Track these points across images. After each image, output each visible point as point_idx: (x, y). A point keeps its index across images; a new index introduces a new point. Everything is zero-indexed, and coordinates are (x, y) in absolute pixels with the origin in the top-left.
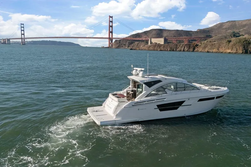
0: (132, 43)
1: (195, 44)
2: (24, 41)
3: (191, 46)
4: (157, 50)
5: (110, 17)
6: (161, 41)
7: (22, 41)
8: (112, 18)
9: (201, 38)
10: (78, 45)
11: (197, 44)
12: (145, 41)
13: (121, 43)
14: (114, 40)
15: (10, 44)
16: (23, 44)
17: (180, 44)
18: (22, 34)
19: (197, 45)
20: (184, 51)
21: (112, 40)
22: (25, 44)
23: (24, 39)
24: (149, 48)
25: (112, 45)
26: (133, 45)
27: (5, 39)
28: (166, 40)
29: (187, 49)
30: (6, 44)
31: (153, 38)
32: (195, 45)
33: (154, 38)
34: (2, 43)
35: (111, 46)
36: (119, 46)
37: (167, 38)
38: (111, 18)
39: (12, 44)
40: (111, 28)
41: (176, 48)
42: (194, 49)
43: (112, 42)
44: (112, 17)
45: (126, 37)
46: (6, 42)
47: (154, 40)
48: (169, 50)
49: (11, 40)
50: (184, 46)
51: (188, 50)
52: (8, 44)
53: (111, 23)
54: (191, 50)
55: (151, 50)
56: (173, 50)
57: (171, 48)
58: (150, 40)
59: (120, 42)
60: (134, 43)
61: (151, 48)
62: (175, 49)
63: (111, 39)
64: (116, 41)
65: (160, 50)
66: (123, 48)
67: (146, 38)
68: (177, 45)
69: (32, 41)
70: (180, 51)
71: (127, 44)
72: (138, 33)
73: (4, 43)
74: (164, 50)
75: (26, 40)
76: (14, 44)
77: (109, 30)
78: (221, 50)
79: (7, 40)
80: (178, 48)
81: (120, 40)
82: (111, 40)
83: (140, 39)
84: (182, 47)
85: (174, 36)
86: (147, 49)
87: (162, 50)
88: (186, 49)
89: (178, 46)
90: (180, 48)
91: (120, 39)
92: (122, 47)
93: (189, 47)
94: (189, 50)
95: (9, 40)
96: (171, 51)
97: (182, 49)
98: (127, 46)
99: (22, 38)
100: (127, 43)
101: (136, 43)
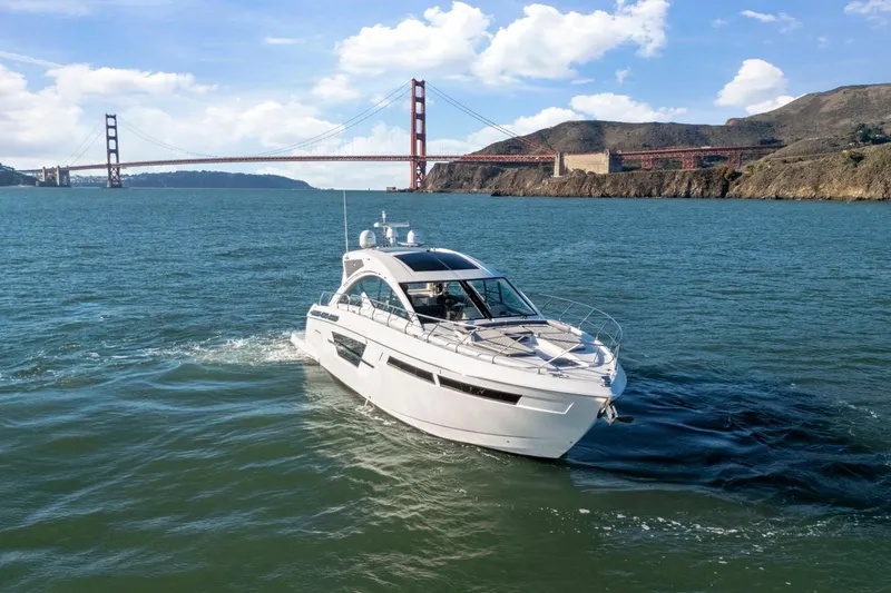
0: (494, 173)
1: (729, 172)
2: (118, 173)
3: (715, 178)
4: (590, 196)
5: (416, 83)
6: (598, 163)
7: (110, 173)
8: (423, 87)
9: (741, 149)
10: (302, 184)
11: (734, 172)
12: (541, 166)
13: (455, 174)
14: (430, 165)
15: (69, 185)
16: (113, 186)
17: (674, 173)
18: (110, 151)
19: (735, 175)
20: (688, 195)
21: (424, 164)
22: (120, 186)
23: (118, 167)
24: (560, 187)
25: (423, 182)
26: (496, 179)
27: (52, 170)
28: (615, 160)
29: (699, 190)
30: (55, 185)
31: (570, 153)
32: (730, 176)
33: (574, 153)
34: (42, 184)
35: (419, 185)
36: (447, 186)
37: (620, 152)
38: (419, 89)
39: (76, 184)
40: (419, 122)
41: (660, 188)
42: (725, 189)
43: (423, 171)
44: (422, 84)
45: (474, 154)
46: (54, 178)
47: (574, 162)
48: (632, 193)
49: (72, 173)
50: (687, 178)
51: (702, 193)
52: (61, 185)
53: (419, 105)
54: (716, 191)
55: (568, 196)
56: (650, 195)
57: (641, 186)
58: (557, 160)
59: (450, 172)
60: (503, 172)
61: (568, 189)
62: (654, 192)
63: (418, 161)
64: (438, 166)
65: (602, 196)
66: (463, 190)
67: (545, 153)
68: (661, 176)
69: (143, 175)
70: (675, 196)
71: (478, 175)
72: (513, 139)
73: (50, 183)
74: (615, 196)
75: (122, 172)
76: (84, 185)
77: (414, 129)
78: (827, 191)
79: (57, 173)
80: (668, 185)
81: (450, 164)
82: (419, 164)
83: (525, 158)
84: (680, 182)
85: (645, 146)
86: (552, 192)
87: (608, 196)
88: (696, 189)
89: (666, 181)
90: (673, 186)
91: (452, 160)
92: (461, 186)
93: (707, 183)
94: (706, 194)
95: (64, 172)
96: (639, 196)
97: (683, 191)
98: (477, 184)
99: (109, 166)
100: (478, 172)
101: (510, 171)
